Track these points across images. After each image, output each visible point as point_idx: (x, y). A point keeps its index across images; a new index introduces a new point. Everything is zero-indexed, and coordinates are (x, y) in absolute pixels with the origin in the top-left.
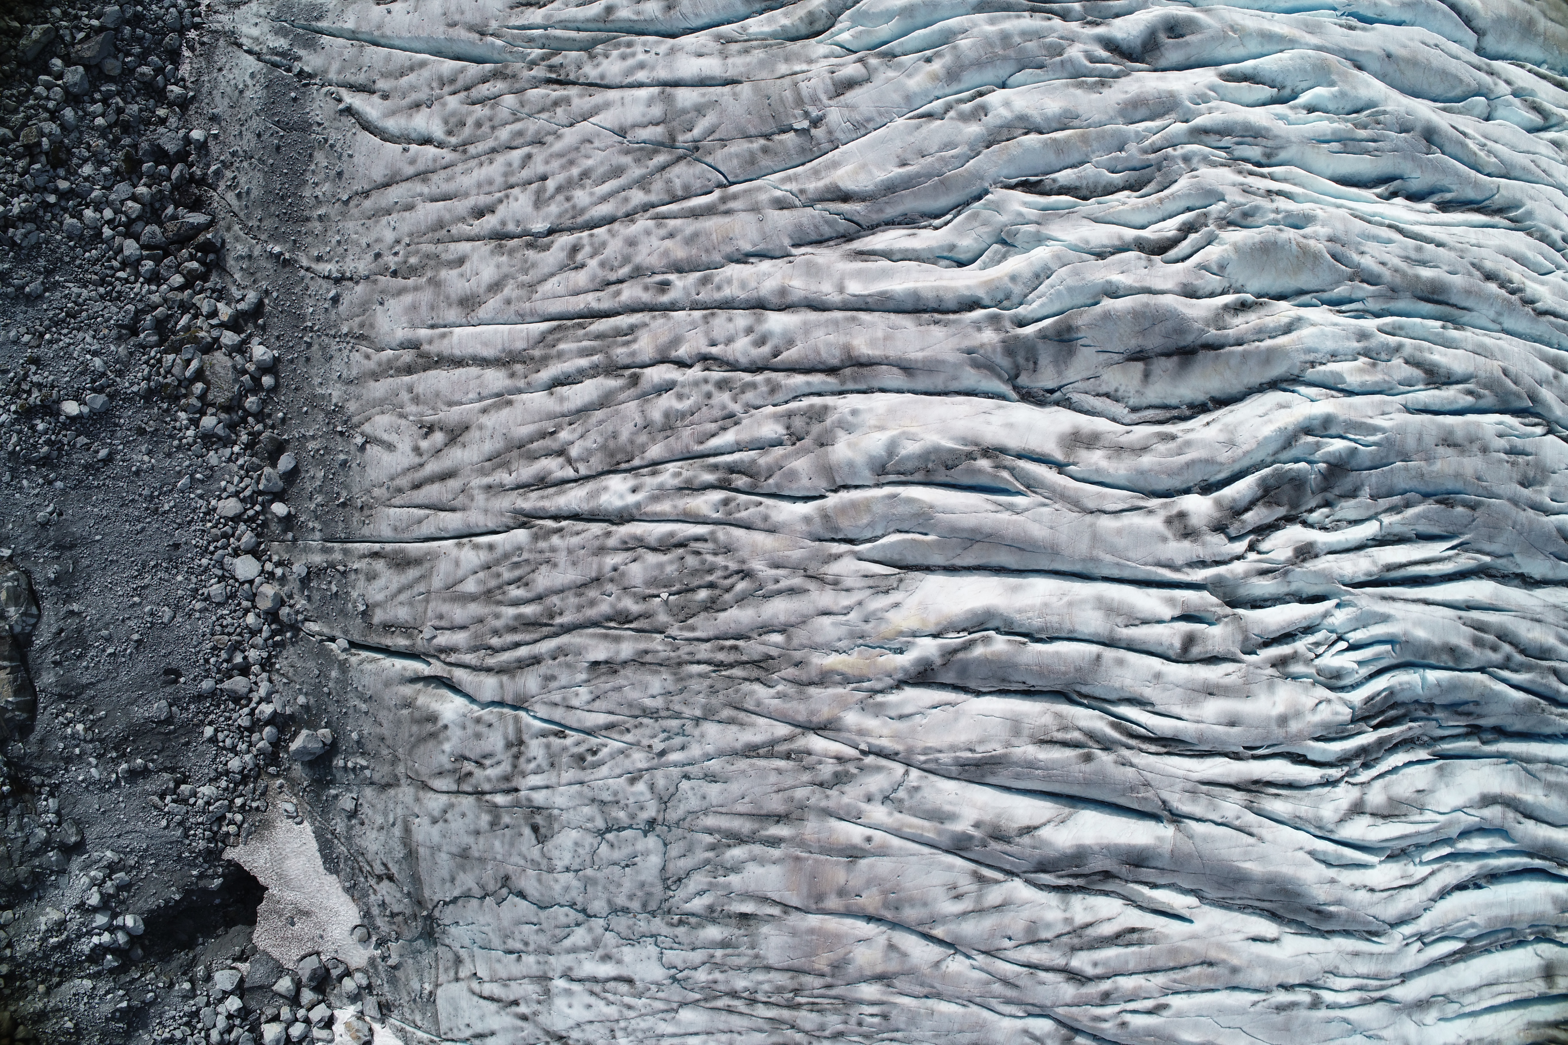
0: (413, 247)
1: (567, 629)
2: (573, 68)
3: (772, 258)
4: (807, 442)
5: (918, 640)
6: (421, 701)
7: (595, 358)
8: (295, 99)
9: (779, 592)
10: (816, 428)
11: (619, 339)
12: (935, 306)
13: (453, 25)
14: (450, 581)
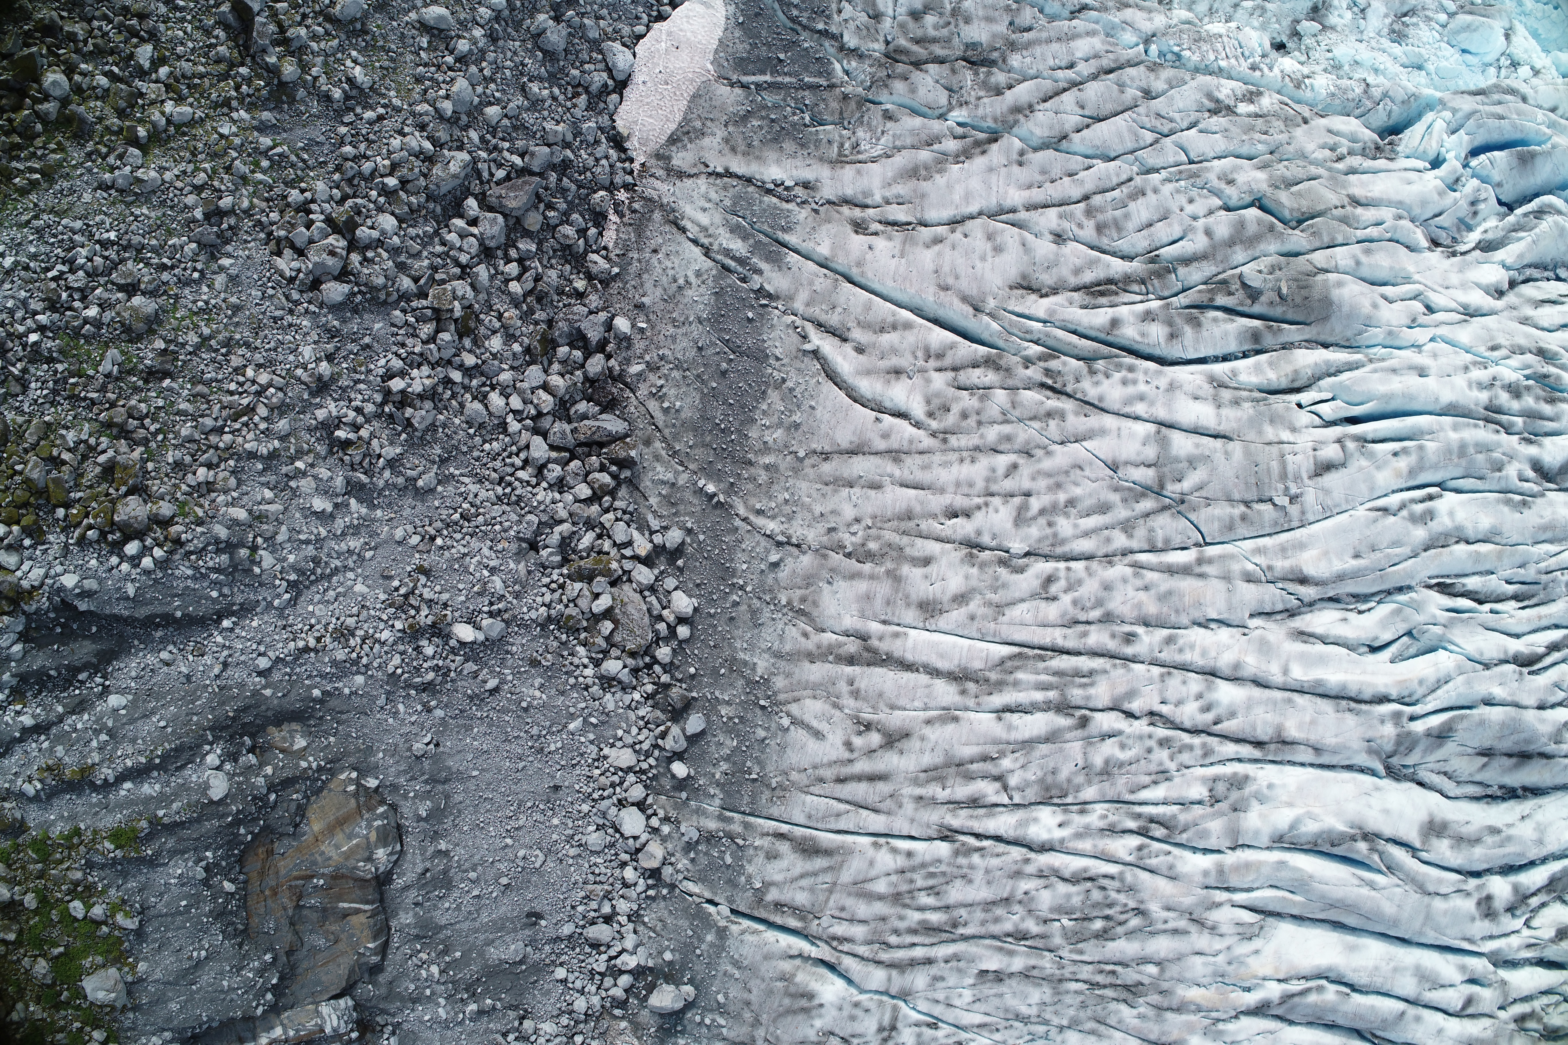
0: (873, 532)
1: (965, 938)
2: (1070, 378)
3: (1229, 625)
4: (1223, 806)
5: (1267, 983)
6: (800, 978)
7: (1052, 695)
8: (750, 320)
9: (1165, 931)
10: (1235, 795)
11: (1077, 680)
12: (1353, 695)
13: (946, 288)
14: (861, 877)
